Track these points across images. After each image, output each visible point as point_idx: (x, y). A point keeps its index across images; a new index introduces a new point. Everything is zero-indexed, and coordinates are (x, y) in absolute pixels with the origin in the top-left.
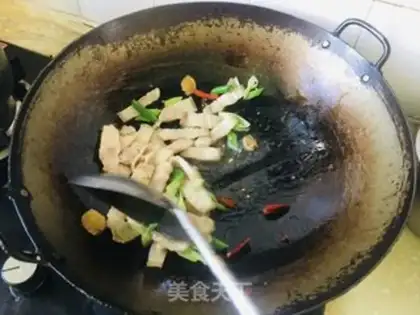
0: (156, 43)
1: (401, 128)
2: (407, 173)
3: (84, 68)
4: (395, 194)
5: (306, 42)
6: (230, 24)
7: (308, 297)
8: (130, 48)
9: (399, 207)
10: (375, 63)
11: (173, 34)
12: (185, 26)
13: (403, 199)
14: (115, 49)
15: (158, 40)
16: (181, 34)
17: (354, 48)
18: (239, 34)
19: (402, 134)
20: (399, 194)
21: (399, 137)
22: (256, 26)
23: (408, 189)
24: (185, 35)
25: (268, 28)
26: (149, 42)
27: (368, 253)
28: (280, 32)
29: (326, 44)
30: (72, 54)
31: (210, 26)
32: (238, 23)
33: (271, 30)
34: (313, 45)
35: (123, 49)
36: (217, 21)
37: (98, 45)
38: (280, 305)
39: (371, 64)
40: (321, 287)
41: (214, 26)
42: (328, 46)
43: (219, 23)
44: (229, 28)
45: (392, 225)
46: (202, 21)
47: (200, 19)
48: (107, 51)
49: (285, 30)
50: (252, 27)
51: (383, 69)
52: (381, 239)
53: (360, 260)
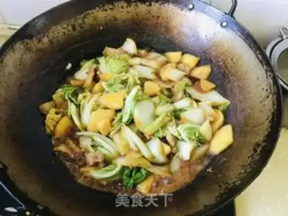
0: (69, 31)
1: (258, 52)
2: (271, 81)
3: (20, 59)
4: (268, 97)
5: (177, 8)
6: (120, 6)
7: (234, 183)
8: (51, 37)
9: (274, 105)
10: (228, 12)
11: (80, 21)
12: (89, 14)
13: (274, 99)
14: (40, 41)
15: (70, 28)
16: (86, 20)
17: (210, 5)
18: (128, 12)
19: (260, 56)
20: (271, 96)
21: (258, 58)
22: (139, 4)
23: (276, 92)
24: (89, 20)
25: (148, 3)
26: (64, 31)
27: (264, 141)
28: (157, 5)
29: (191, 6)
30: (8, 50)
31: (106, 10)
32: (125, 5)
33: (150, 5)
34: (182, 9)
35: (45, 40)
36: (111, 6)
37: (26, 41)
38: (217, 194)
39: (226, 13)
40: (240, 174)
41: (109, 10)
42: (193, 8)
43: (112, 7)
44: (120, 9)
45: (273, 118)
46: (100, 8)
47: (98, 6)
48: (34, 43)
49: (160, 3)
50: (136, 5)
51: (235, 15)
52: (269, 130)
53: (260, 148)
